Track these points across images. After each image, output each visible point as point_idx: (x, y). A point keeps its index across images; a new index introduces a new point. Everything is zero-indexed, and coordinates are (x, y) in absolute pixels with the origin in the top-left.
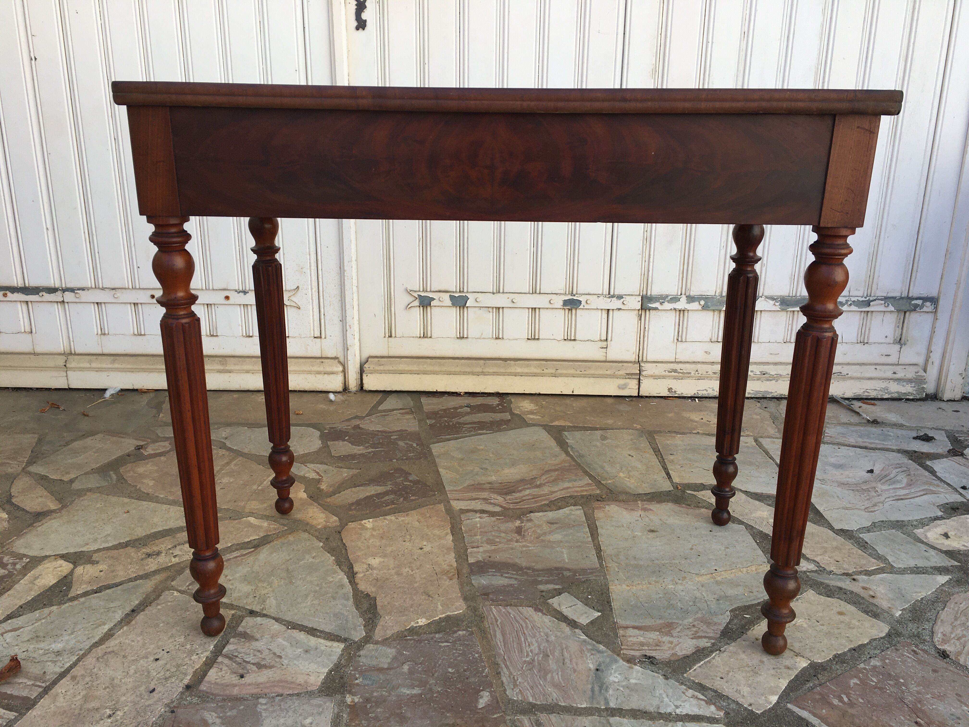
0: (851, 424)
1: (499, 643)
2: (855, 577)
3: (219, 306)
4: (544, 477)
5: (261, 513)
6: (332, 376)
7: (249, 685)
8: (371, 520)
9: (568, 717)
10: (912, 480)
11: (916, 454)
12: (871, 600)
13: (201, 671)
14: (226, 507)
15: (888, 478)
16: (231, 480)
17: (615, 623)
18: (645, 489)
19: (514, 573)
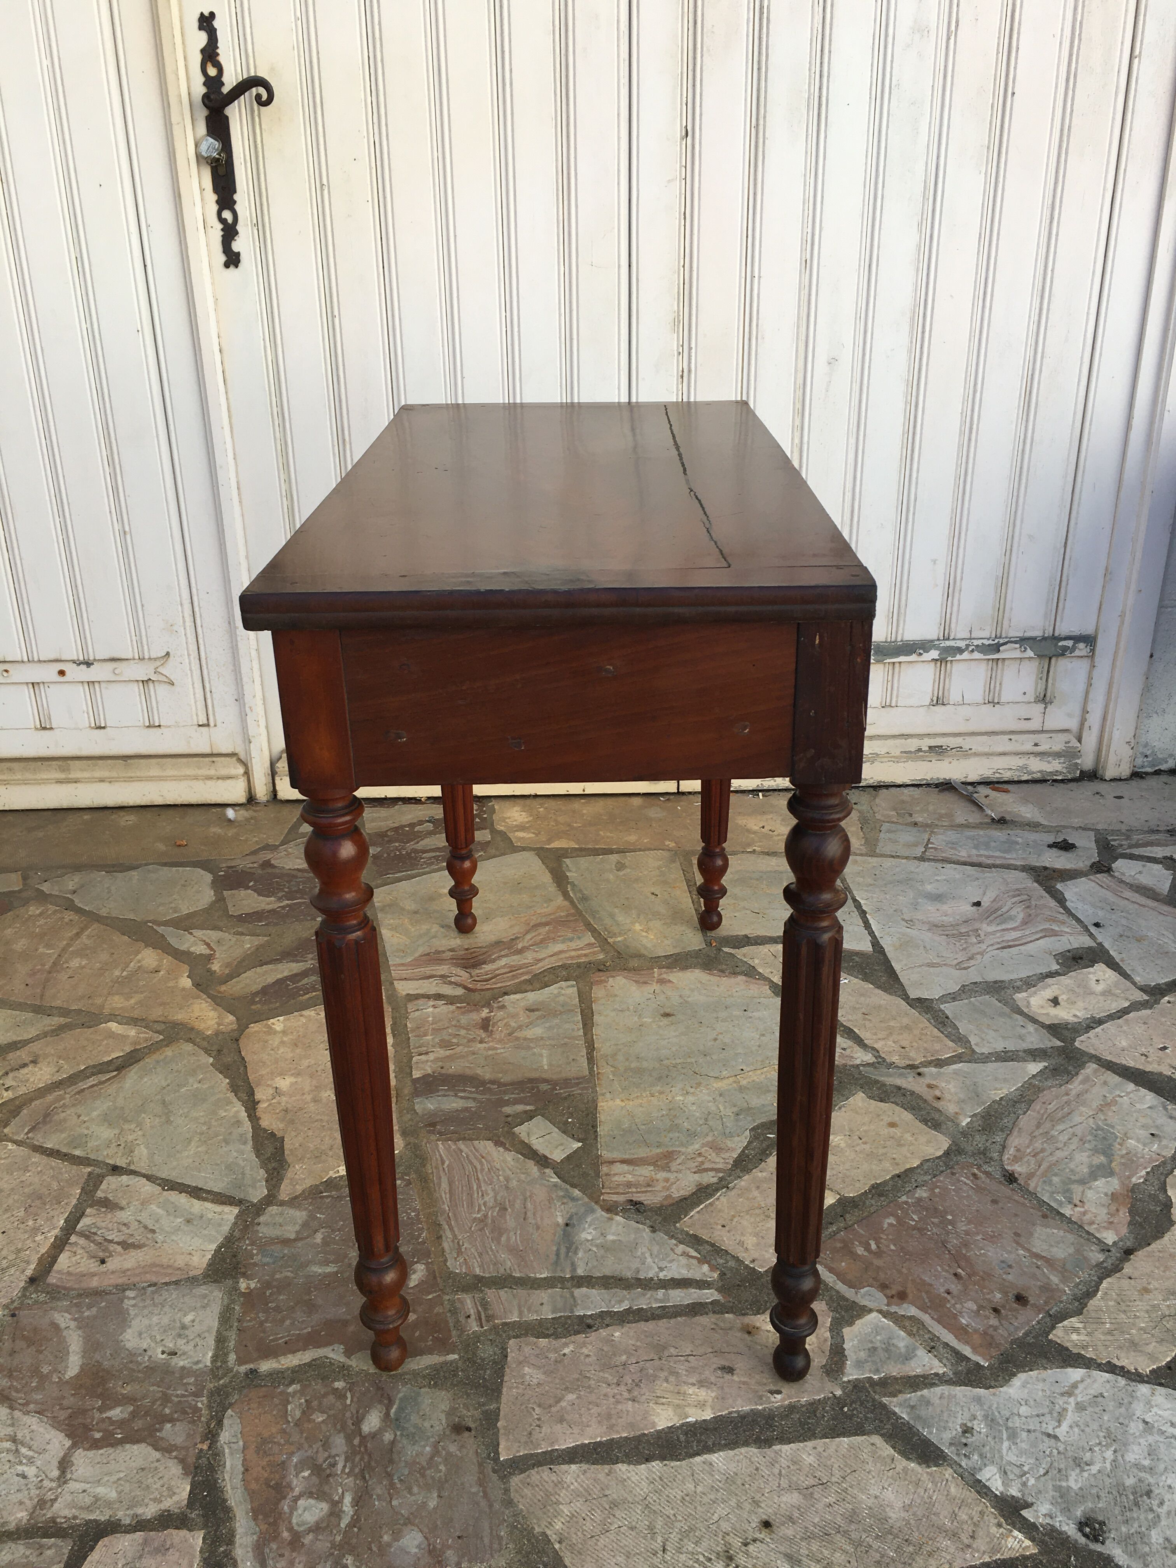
0: (967, 826)
1: (444, 1196)
2: (920, 1070)
3: (51, 686)
4: (529, 937)
5: (127, 1015)
6: (229, 781)
7: (113, 1272)
8: (281, 1018)
9: (521, 1292)
10: (1030, 915)
11: (1046, 873)
12: (936, 1104)
13: (49, 1257)
14: (76, 1008)
15: (1000, 913)
16: (83, 963)
17: (598, 1157)
18: (667, 948)
19: (473, 1090)
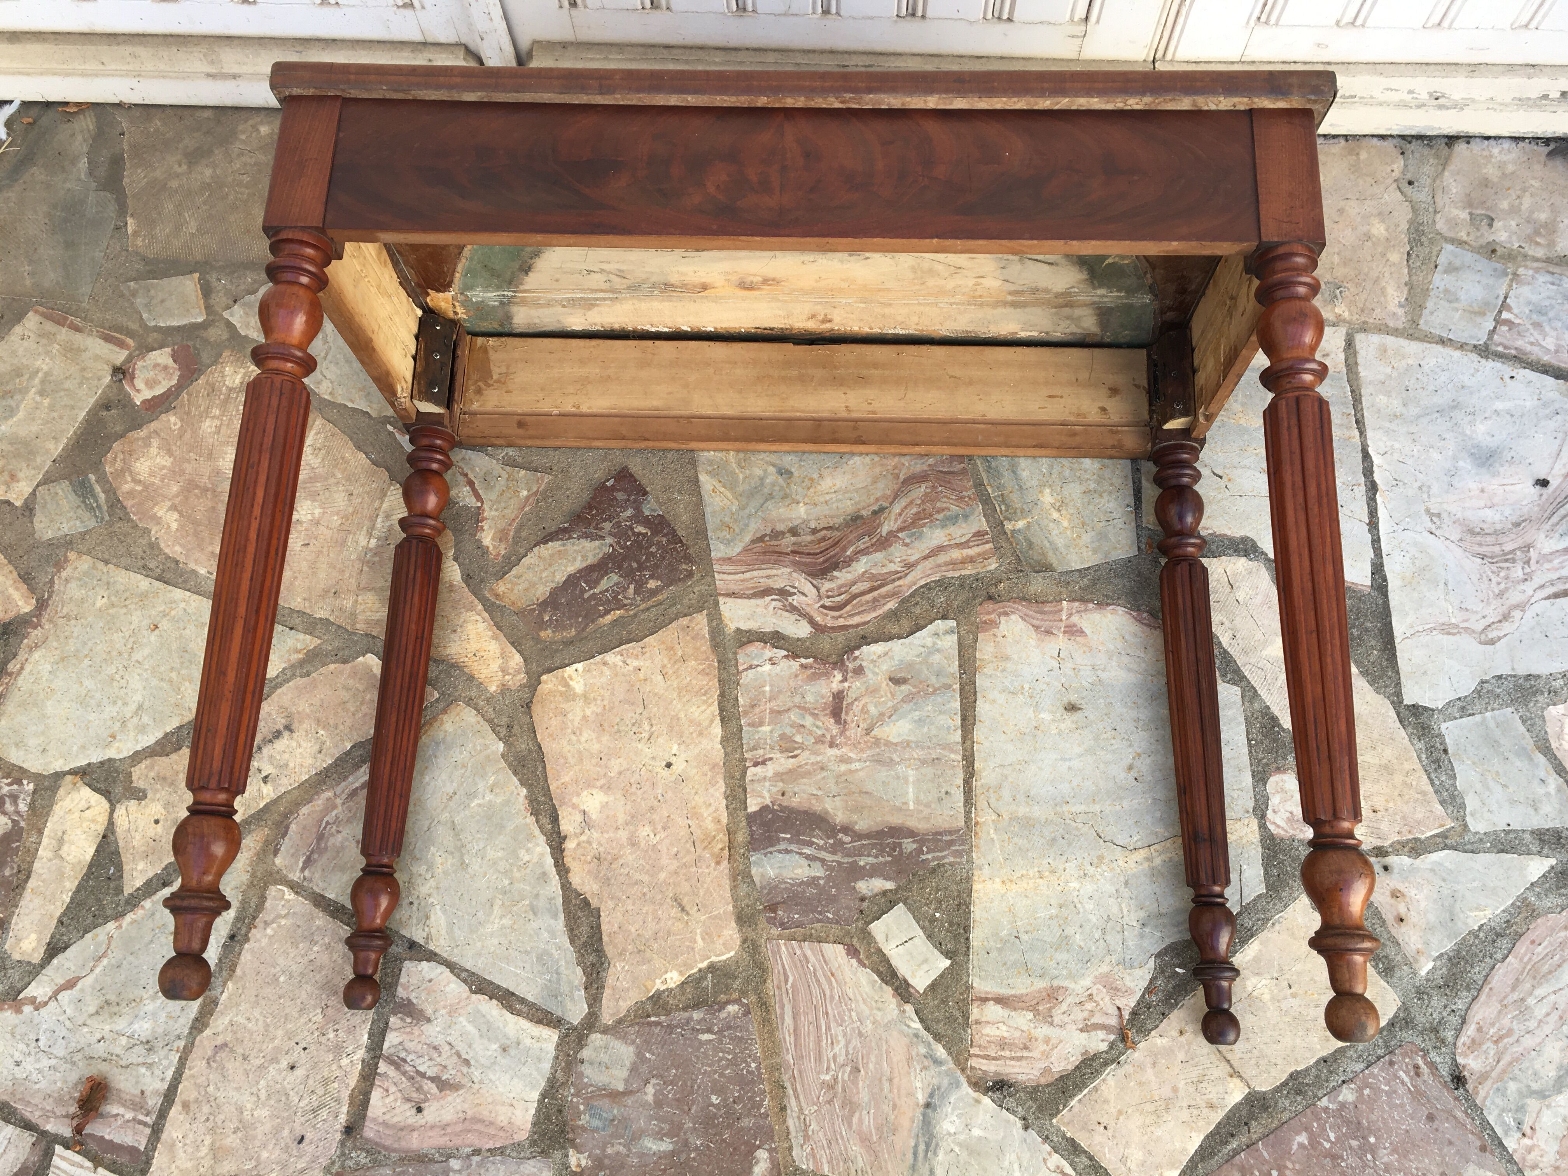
1: (787, 1038)
2: (1391, 860)
7: (432, 1127)
8: (579, 666)
12: (1395, 929)
13: (360, 1093)
14: (322, 615)
17: (969, 988)
18: (1083, 552)
19: (822, 842)
